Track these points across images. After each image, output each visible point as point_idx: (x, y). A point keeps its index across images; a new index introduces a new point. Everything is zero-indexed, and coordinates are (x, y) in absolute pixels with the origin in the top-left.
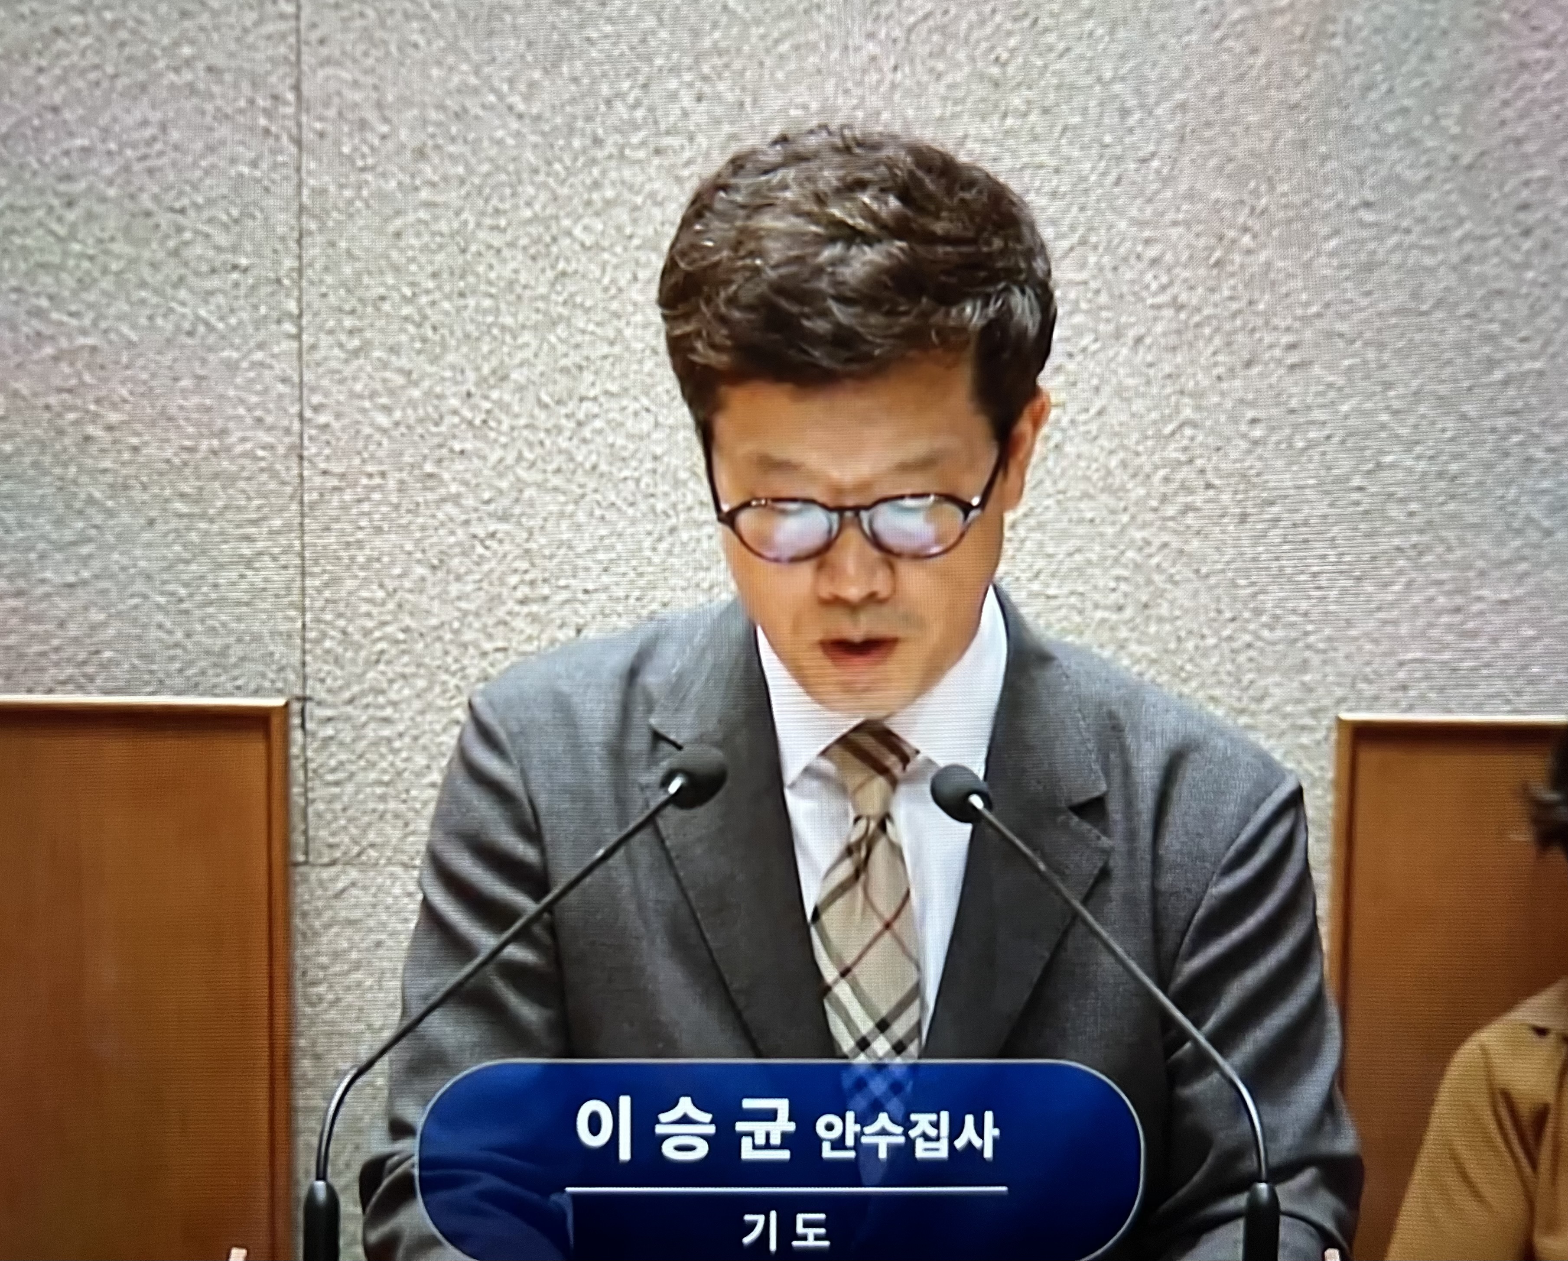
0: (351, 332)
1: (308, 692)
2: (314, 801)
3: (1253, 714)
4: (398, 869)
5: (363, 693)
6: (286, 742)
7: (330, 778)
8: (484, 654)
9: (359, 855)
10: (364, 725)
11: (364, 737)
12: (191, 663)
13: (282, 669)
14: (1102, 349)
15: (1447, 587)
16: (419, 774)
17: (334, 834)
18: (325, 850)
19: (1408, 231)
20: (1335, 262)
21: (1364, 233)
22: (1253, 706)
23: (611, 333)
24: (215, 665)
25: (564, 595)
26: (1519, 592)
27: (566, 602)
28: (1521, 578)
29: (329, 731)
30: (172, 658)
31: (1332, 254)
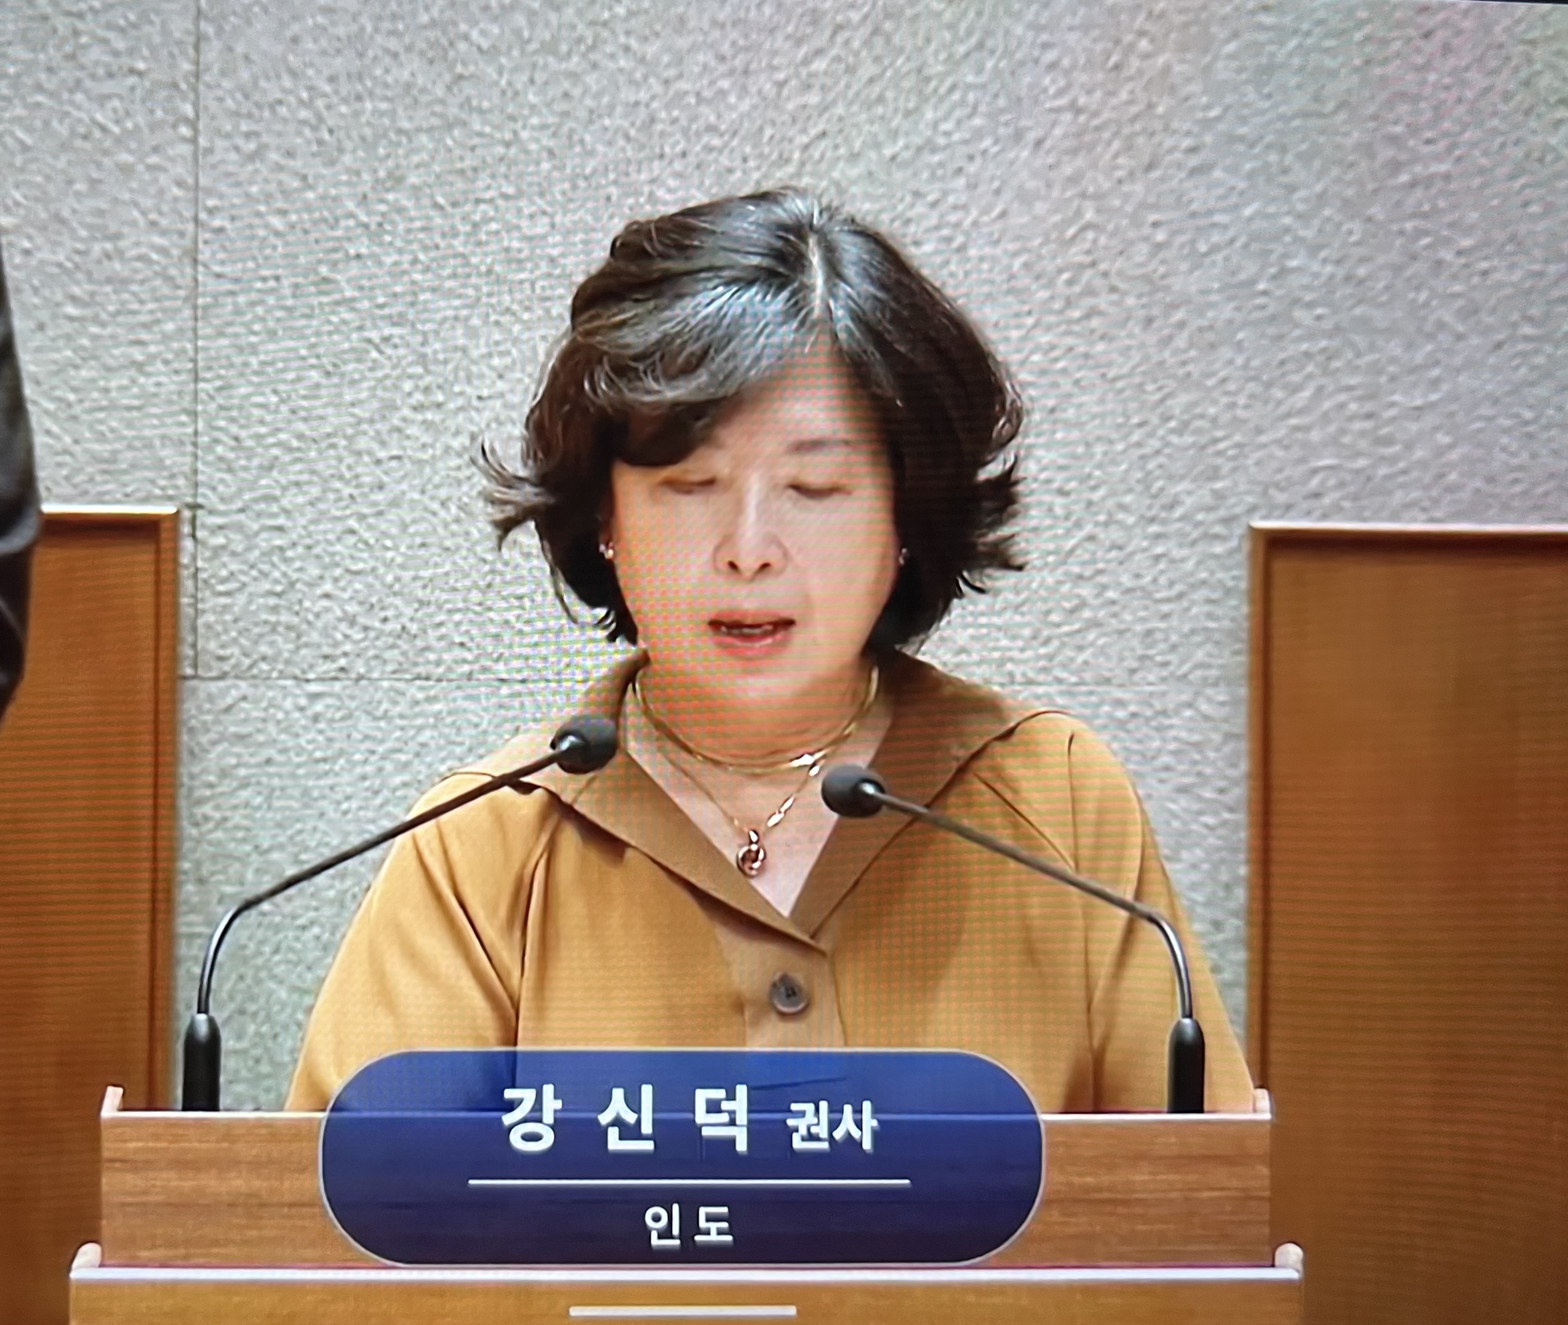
0: (248, 135)
1: (200, 500)
2: (204, 612)
3: (1164, 522)
4: (289, 683)
5: (256, 501)
6: (176, 550)
7: (221, 588)
8: (378, 462)
9: (251, 667)
10: (257, 534)
11: (256, 546)
12: (79, 470)
13: (172, 476)
14: (1002, 151)
15: (1359, 393)
16: (310, 585)
17: (223, 646)
18: (214, 664)
19: (1308, 34)
20: (1234, 64)
21: (1262, 37)
22: (1163, 514)
23: (508, 136)
24: (105, 472)
25: (460, 402)
26: (1434, 397)
27: (461, 409)
28: (1435, 383)
29: (220, 540)
30: (60, 465)
31: (1231, 57)
